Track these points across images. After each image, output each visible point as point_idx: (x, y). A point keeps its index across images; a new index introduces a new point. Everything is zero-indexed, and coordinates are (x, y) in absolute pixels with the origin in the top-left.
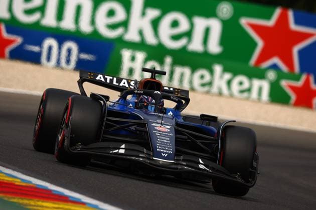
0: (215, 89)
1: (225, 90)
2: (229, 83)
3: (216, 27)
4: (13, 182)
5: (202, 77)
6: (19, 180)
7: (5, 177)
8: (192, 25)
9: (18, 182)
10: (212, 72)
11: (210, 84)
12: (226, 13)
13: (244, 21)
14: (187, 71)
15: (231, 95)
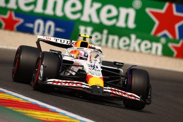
0: (131, 48)
1: (137, 49)
2: (139, 45)
3: (132, 13)
4: (18, 101)
5: (125, 41)
6: (22, 100)
7: (14, 97)
8: (119, 12)
9: (21, 100)
10: (130, 38)
11: (129, 45)
12: (138, 6)
13: (148, 10)
14: (116, 38)
15: (141, 52)
